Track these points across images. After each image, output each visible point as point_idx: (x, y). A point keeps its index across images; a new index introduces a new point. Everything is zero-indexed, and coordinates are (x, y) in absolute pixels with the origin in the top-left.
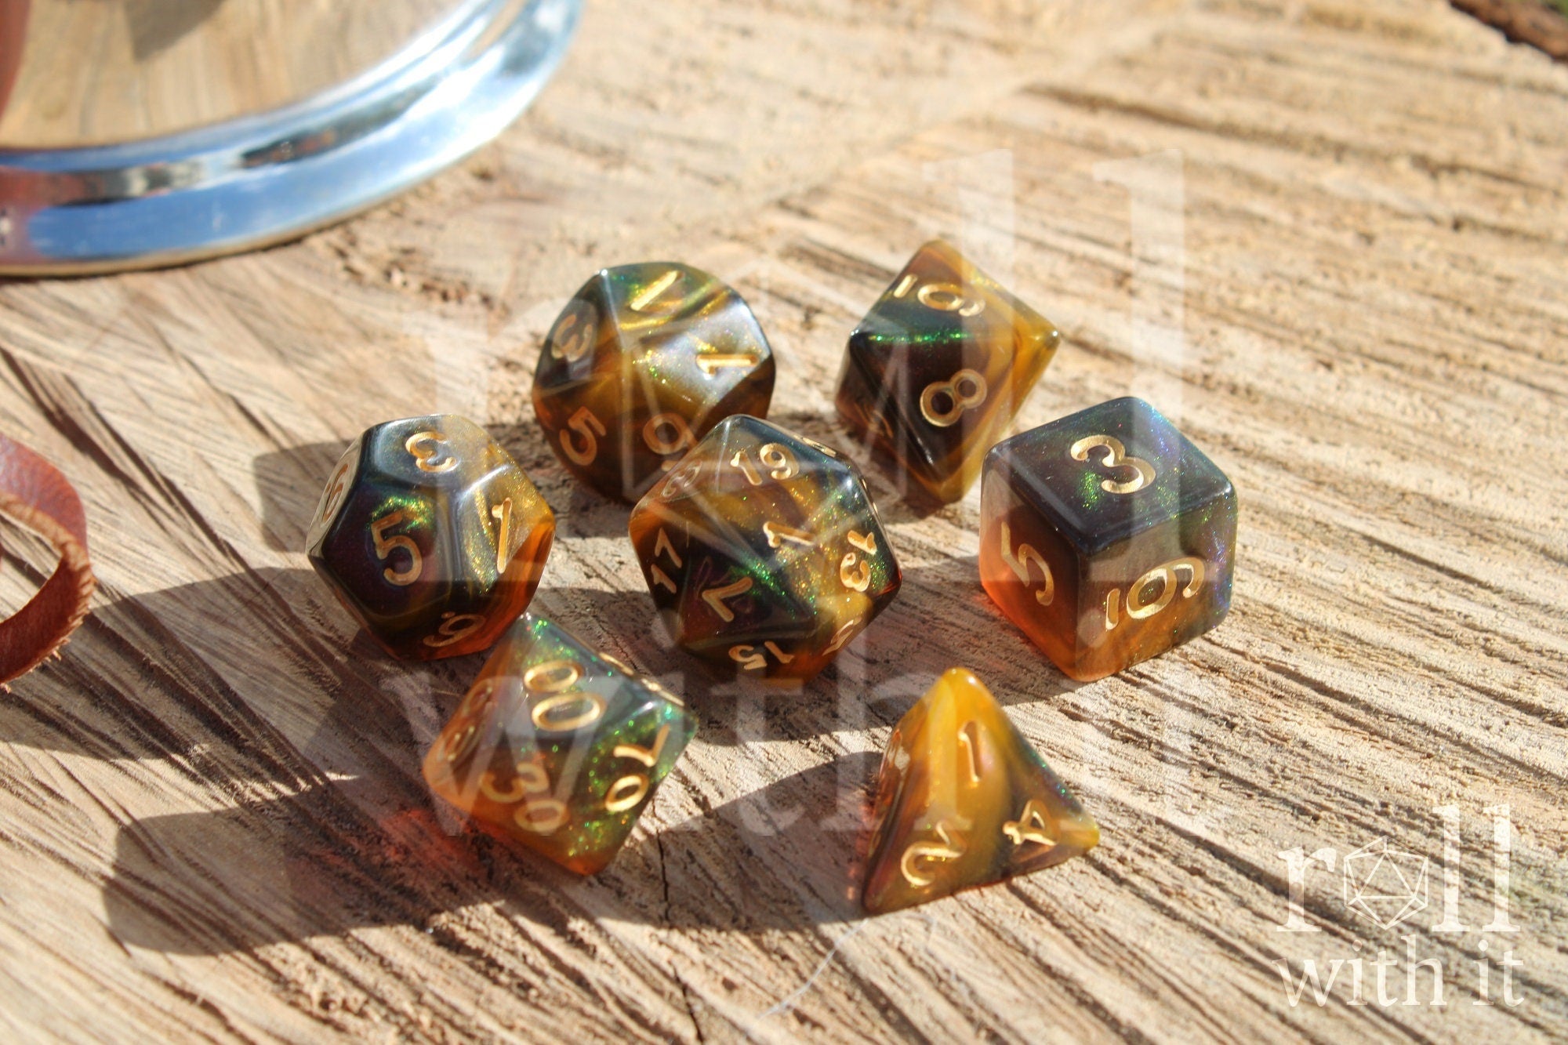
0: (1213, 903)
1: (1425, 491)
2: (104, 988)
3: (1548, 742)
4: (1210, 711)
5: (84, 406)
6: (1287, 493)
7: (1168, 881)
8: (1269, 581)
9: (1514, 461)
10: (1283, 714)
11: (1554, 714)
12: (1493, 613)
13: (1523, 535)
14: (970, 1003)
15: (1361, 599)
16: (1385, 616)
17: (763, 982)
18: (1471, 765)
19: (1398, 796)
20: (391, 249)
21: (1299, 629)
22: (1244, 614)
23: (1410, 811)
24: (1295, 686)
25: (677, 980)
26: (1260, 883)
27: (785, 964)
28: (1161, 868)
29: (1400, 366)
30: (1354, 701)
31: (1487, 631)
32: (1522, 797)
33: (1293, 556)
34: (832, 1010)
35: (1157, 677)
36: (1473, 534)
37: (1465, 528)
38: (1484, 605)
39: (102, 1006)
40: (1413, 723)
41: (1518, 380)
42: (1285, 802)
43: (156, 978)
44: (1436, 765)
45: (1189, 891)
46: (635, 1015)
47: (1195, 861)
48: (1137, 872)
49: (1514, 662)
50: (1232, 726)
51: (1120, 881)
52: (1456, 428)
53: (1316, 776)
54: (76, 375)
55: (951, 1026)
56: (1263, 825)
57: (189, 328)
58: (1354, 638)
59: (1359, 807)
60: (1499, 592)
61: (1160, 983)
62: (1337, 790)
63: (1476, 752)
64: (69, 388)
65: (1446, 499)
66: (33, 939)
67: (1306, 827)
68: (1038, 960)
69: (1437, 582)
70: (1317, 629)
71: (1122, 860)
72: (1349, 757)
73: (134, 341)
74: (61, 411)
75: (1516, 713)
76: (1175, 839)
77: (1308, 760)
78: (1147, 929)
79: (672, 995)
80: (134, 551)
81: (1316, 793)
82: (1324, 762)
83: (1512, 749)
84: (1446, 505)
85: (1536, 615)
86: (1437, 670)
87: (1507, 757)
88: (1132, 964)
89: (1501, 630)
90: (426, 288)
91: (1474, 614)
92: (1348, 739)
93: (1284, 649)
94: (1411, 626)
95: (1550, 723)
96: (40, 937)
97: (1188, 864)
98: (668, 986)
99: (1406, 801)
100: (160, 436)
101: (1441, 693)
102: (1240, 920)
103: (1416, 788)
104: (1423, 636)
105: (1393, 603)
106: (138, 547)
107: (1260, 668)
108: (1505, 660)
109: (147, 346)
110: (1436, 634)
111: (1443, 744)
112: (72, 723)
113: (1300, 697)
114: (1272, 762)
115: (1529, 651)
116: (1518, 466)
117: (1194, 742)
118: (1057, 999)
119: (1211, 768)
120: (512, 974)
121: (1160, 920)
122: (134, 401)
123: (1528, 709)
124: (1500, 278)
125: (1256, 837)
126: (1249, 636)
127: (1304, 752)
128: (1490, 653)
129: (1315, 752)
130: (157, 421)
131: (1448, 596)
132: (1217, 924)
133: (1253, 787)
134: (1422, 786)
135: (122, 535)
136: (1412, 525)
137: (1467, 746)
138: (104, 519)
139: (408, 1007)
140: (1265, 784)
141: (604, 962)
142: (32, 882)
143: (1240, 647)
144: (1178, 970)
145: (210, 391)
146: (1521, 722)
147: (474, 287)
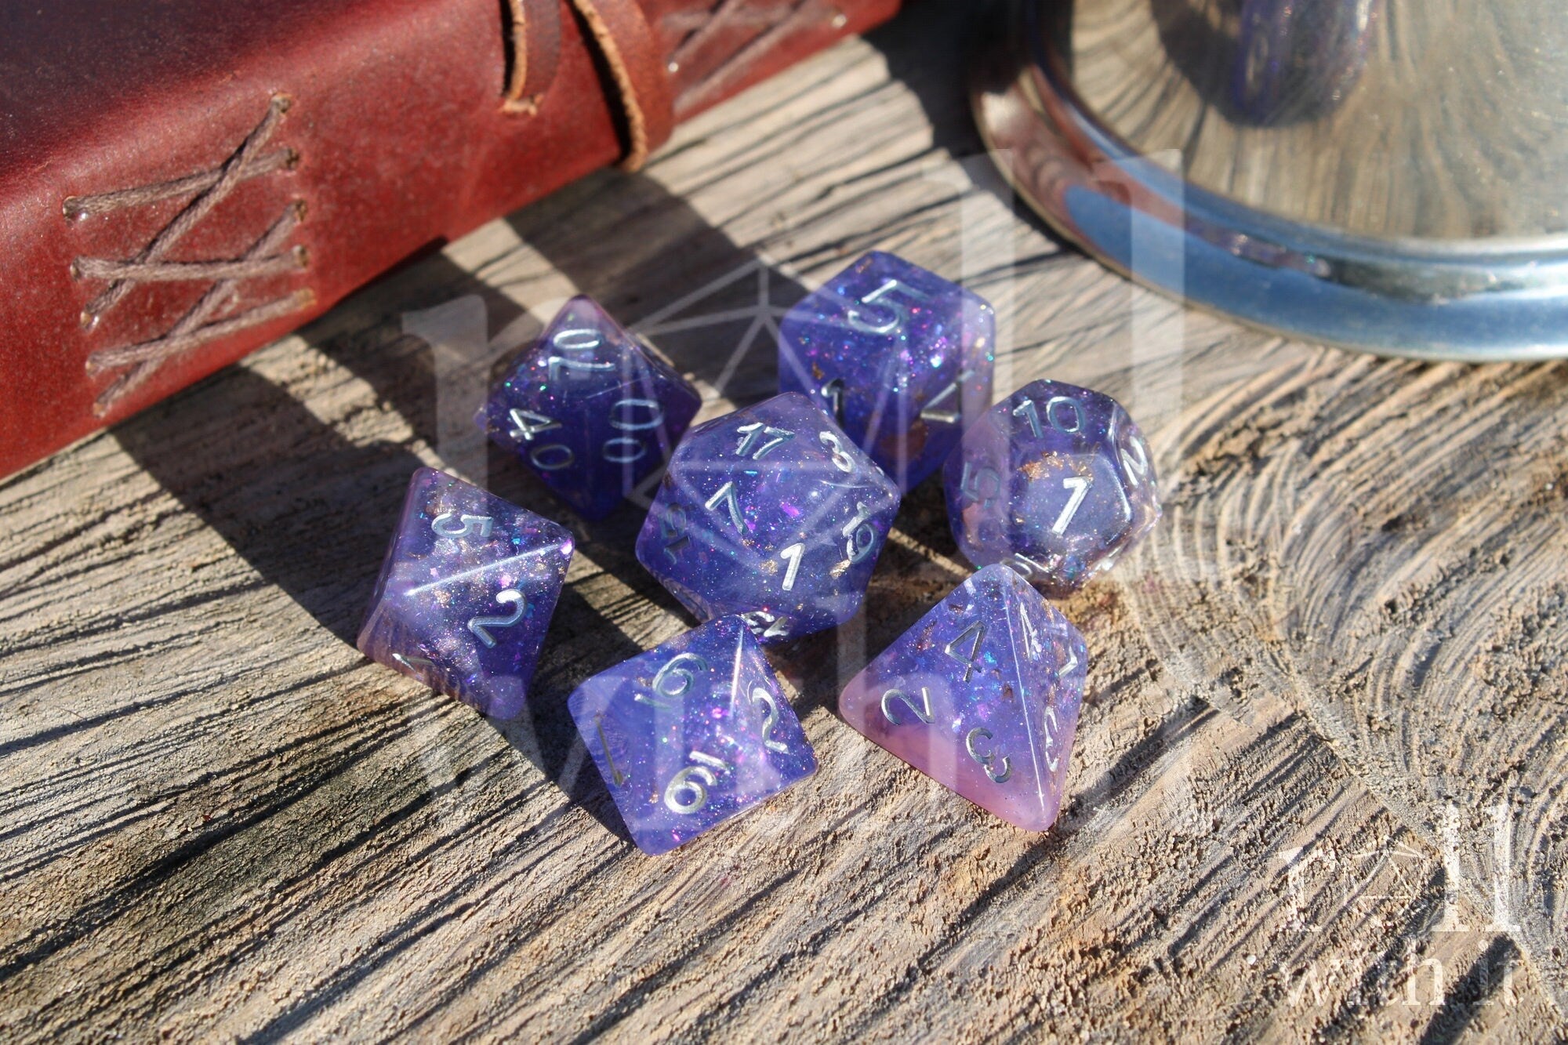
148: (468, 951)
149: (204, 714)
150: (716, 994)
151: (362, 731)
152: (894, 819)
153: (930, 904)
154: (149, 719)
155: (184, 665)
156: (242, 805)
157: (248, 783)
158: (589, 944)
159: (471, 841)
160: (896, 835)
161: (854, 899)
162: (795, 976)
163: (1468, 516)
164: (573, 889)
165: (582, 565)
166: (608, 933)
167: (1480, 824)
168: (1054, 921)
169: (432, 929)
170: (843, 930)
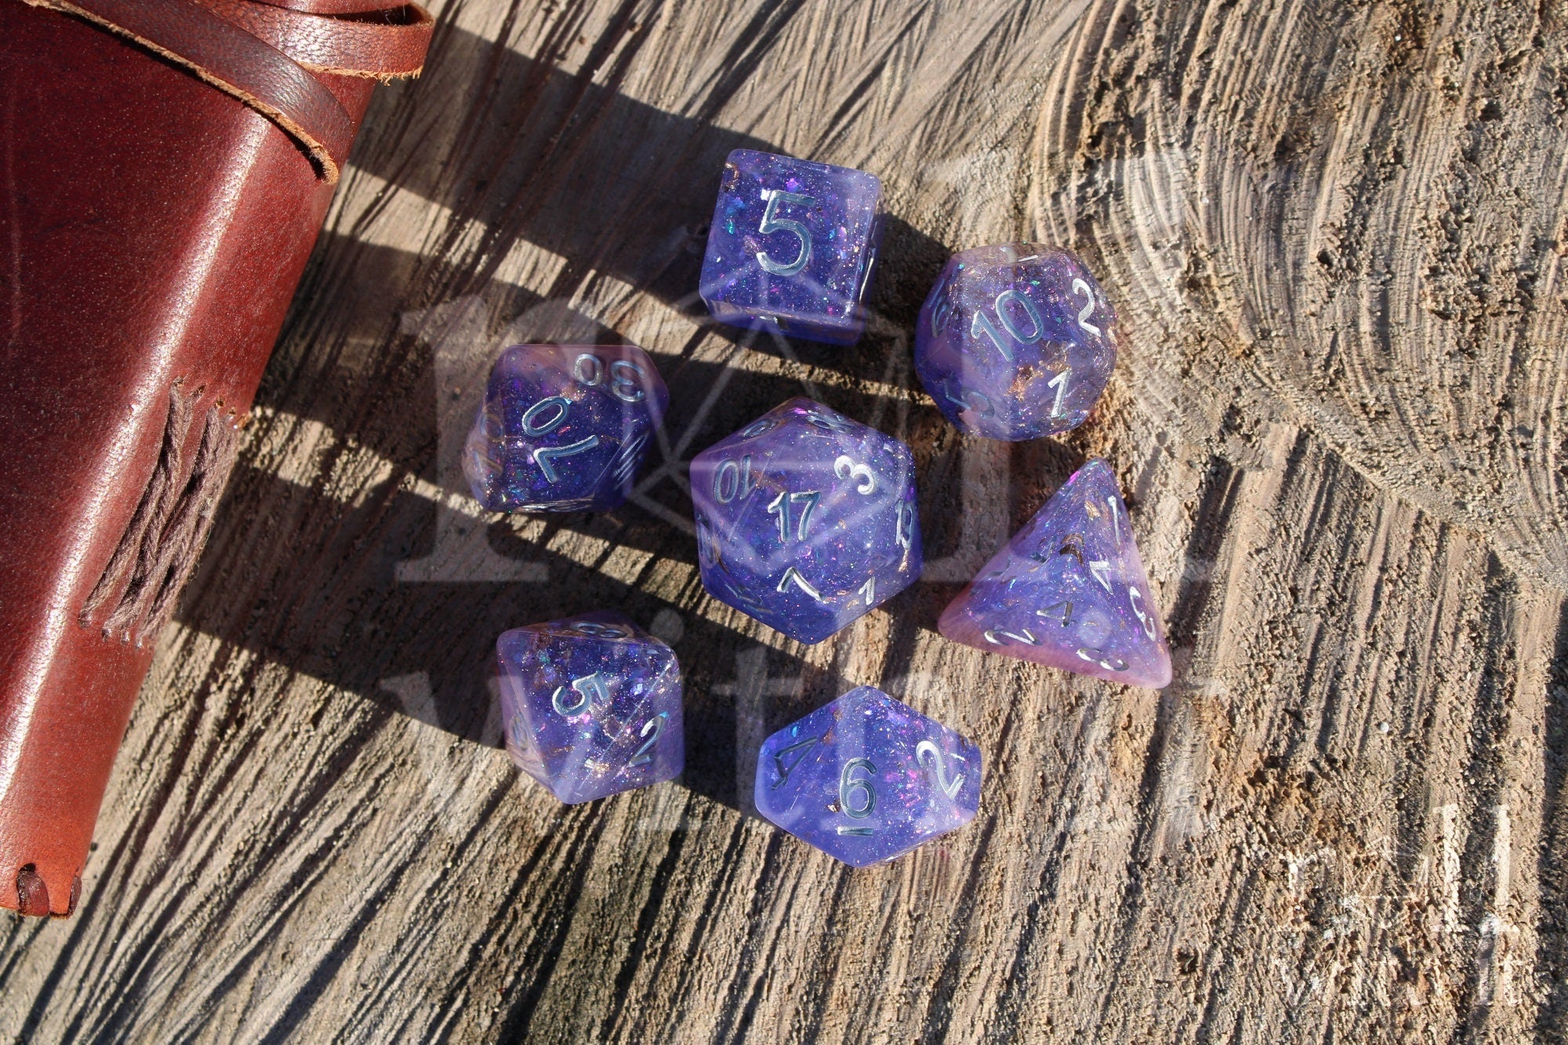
148: (786, 1026)
149: (429, 884)
150: (999, 973)
151: (565, 837)
152: (1039, 718)
153: (1113, 796)
154: (390, 915)
155: (379, 840)
156: (519, 963)
157: (512, 940)
158: (876, 975)
159: (723, 914)
160: (1050, 736)
161: (1052, 821)
162: (1049, 927)
163: (1345, 113)
164: (830, 922)
165: (633, 558)
166: (884, 955)
167: (1500, 486)
168: (1216, 763)
169: (747, 1020)
170: (1061, 860)
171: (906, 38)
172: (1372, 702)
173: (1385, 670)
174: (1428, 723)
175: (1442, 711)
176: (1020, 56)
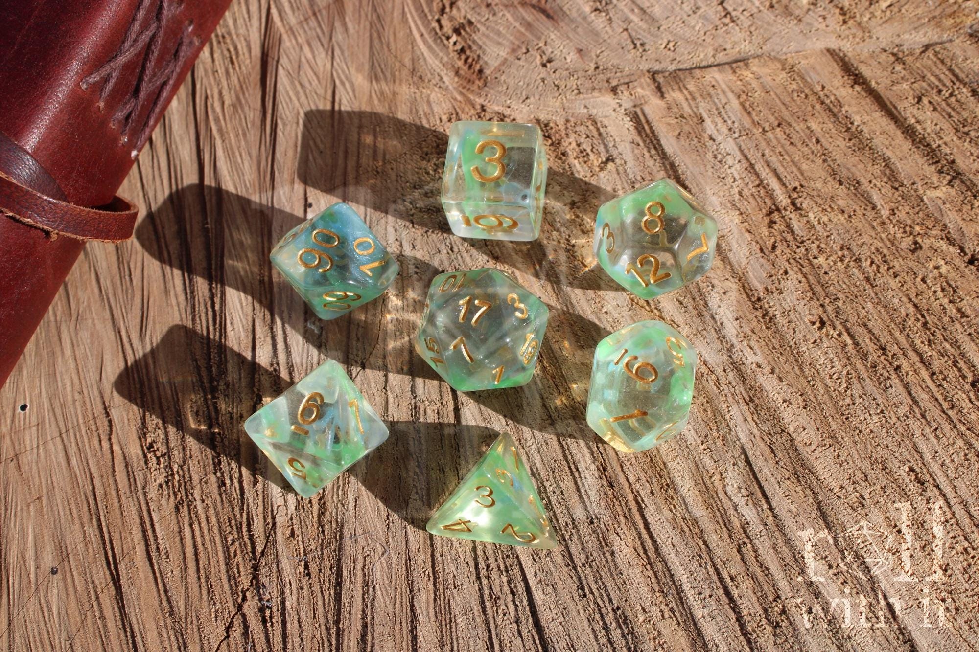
0: (504, 615)
1: (794, 436)
2: (81, 392)
3: (719, 618)
4: (589, 509)
5: (276, 58)
6: (730, 399)
7: (496, 589)
8: (677, 447)
9: (856, 438)
10: (619, 530)
11: (736, 605)
12: (761, 528)
13: (817, 489)
14: (369, 604)
15: (708, 483)
16: (711, 500)
17: (306, 539)
18: (676, 608)
19: (627, 607)
20: (465, 17)
21: (667, 485)
22: (651, 460)
23: (626, 618)
24: (637, 517)
25: (274, 518)
26: (532, 616)
27: (321, 535)
28: (499, 582)
29: (856, 344)
30: (654, 542)
31: (748, 537)
32: (683, 640)
33: (702, 438)
34: (320, 570)
35: (582, 476)
36: (795, 474)
37: (794, 468)
38: (762, 520)
39: (74, 401)
40: (669, 571)
41: (906, 386)
42: (579, 578)
43: (102, 397)
44: (661, 599)
45: (501, 602)
46: (249, 525)
47: (516, 587)
48: (489, 577)
49: (745, 563)
50: (592, 522)
51: (478, 577)
52: (848, 400)
53: (603, 574)
54: (285, 37)
55: (353, 612)
56: (559, 586)
57: (346, 30)
58: (686, 505)
59: (607, 603)
60: (775, 517)
61: (449, 643)
62: (605, 587)
63: (682, 604)
64: (277, 43)
65: (800, 446)
66: (74, 352)
67: (576, 599)
68: (413, 598)
69: (753, 494)
70: (675, 490)
71: (488, 566)
72: (625, 573)
73: (320, 26)
74: (267, 55)
75: (721, 592)
76: (517, 570)
77: (607, 562)
78: (466, 611)
79: (268, 524)
80: (241, 155)
81: (596, 582)
82: (613, 568)
83: (698, 613)
84: (797, 450)
85: (780, 542)
86: (707, 546)
87: (692, 616)
88: (446, 625)
89: (756, 541)
90: (462, 50)
91: (752, 523)
92: (635, 561)
93: (652, 492)
94: (718, 513)
95: (731, 608)
96: (77, 352)
97: (513, 586)
98: (269, 520)
99: (629, 613)
100: (291, 93)
101: (697, 561)
102: (508, 631)
103: (639, 607)
104: (718, 523)
105: (721, 495)
106: (243, 154)
107: (630, 497)
108: (742, 559)
109: (323, 33)
110: (725, 525)
111: (673, 591)
112: (163, 240)
113: (635, 524)
114: (592, 555)
115: (757, 561)
116: (855, 443)
117: (569, 522)
118: (404, 624)
119: (564, 540)
120: (222, 474)
121: (477, 610)
122: (296, 66)
123: (727, 593)
124: (959, 310)
125: (551, 591)
126: (642, 474)
127: (609, 557)
128: (739, 551)
129: (614, 560)
130: (297, 83)
131: (751, 505)
132: (496, 627)
133: (573, 562)
134: (643, 609)
135: (243, 143)
136: (773, 451)
137: (681, 598)
138: (243, 130)
139: (175, 467)
140: (579, 564)
141: (256, 491)
142: (93, 320)
143: (632, 479)
144: (461, 641)
145: (329, 75)
146: (718, 600)
147: (481, 62)
171: (335, 64)
172: (787, 153)
173: (779, 136)
174: (818, 141)
175: (819, 134)
176: (391, 33)
